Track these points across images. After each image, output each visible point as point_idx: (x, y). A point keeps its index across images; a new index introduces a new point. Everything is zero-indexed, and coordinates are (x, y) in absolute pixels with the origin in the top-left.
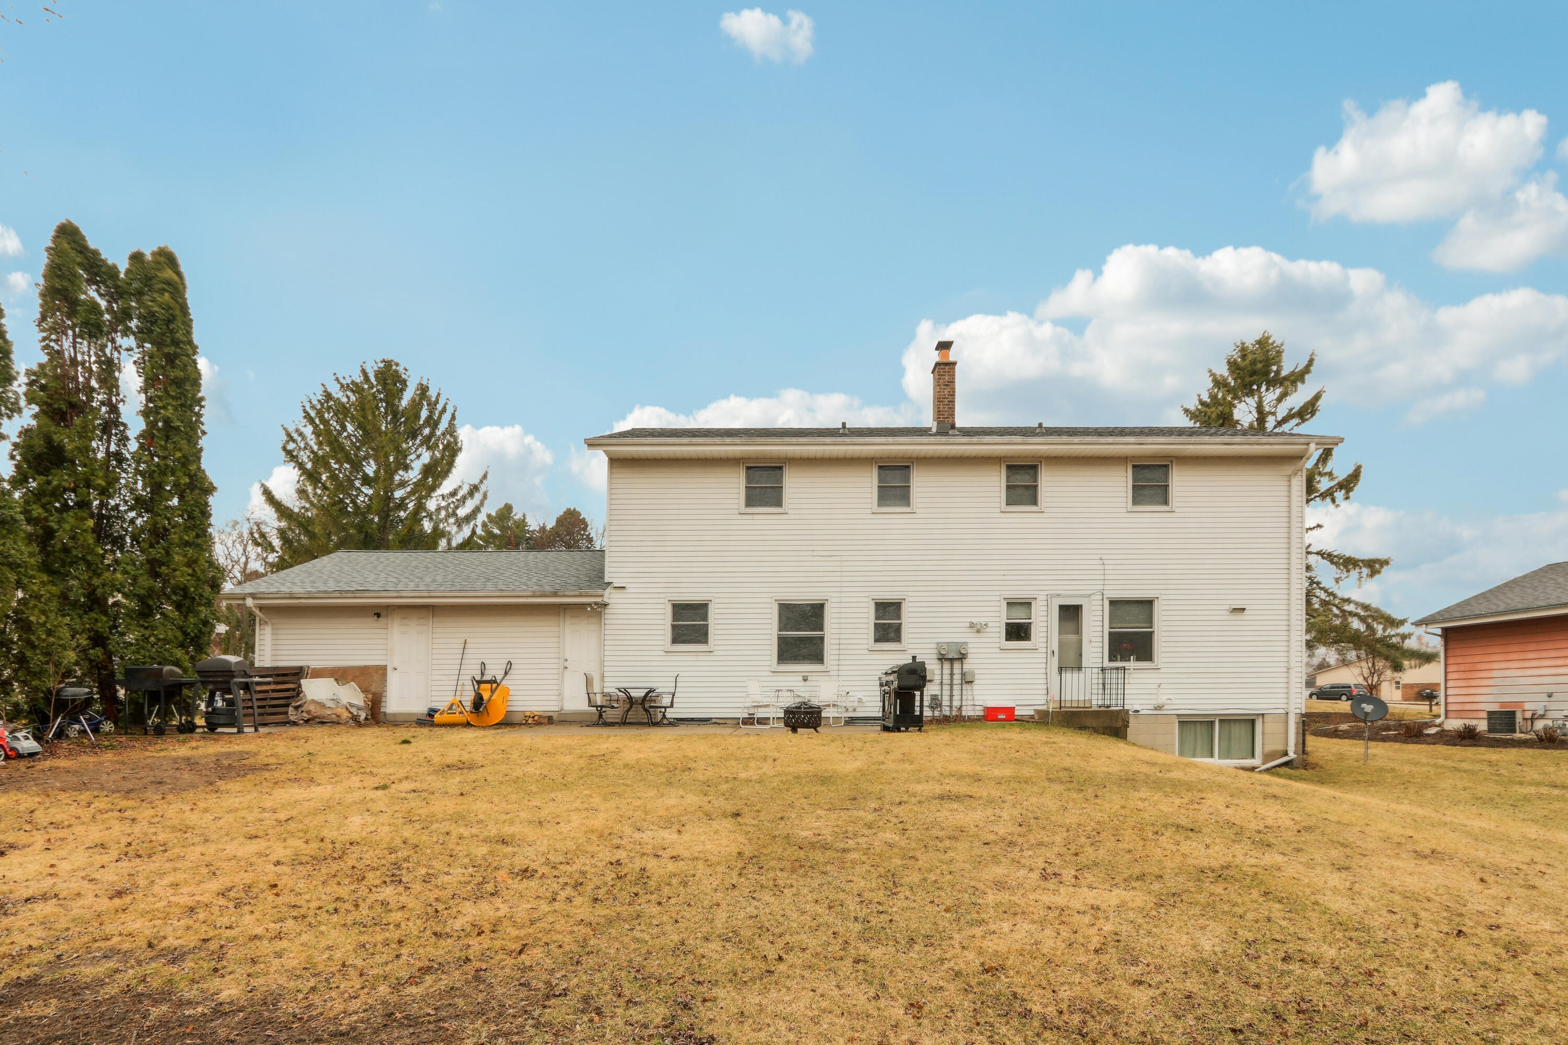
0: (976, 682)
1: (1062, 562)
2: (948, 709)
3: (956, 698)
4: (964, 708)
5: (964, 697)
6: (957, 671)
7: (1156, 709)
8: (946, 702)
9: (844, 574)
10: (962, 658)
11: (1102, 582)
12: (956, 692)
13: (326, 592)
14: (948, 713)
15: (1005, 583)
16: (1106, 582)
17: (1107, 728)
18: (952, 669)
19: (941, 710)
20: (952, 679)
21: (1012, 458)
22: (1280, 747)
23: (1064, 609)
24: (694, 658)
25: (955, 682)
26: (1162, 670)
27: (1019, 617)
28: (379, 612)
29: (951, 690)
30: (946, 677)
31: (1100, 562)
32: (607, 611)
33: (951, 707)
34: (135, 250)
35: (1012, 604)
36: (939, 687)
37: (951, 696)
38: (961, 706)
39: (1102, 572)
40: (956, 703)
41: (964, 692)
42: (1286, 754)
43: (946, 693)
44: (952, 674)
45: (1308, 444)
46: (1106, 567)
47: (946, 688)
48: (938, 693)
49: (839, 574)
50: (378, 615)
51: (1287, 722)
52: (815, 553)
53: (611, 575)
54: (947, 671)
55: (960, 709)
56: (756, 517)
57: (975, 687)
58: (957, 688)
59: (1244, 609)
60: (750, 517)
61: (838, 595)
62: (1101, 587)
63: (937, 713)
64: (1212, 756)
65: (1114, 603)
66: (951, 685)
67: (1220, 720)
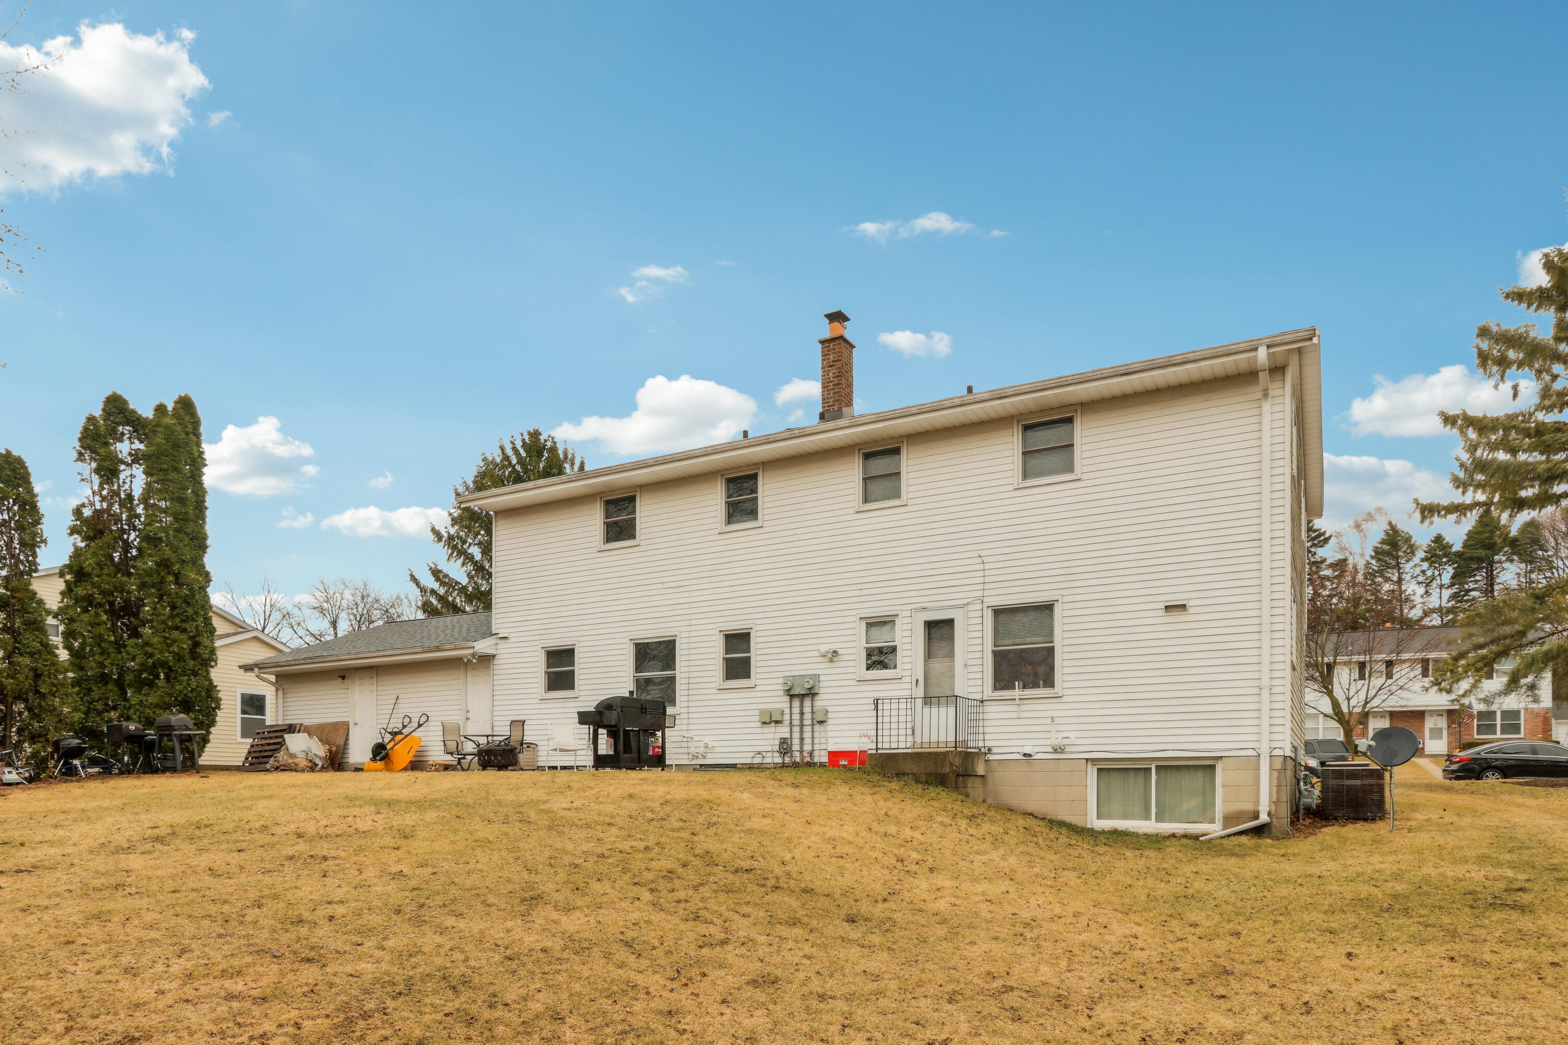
0: (830, 722)
1: (931, 566)
2: (798, 754)
3: (808, 741)
4: (816, 753)
5: (816, 741)
6: (807, 710)
7: (1056, 751)
8: (796, 747)
9: (693, 605)
10: (811, 694)
11: (981, 587)
12: (807, 735)
13: (311, 658)
14: (798, 760)
15: (864, 599)
16: (987, 586)
17: (930, 774)
18: (802, 707)
19: (792, 756)
20: (802, 720)
21: (865, 443)
22: (1248, 807)
23: (931, 626)
24: (561, 705)
25: (805, 722)
26: (1065, 699)
27: (880, 639)
28: (343, 674)
29: (802, 732)
30: (796, 717)
31: (979, 560)
32: (496, 662)
33: (801, 752)
34: (157, 403)
35: (874, 624)
36: (788, 729)
37: (802, 739)
38: (813, 750)
39: (981, 573)
40: (807, 748)
41: (816, 735)
42: (1256, 816)
43: (796, 735)
44: (802, 714)
45: (1256, 349)
46: (987, 566)
47: (796, 729)
48: (788, 736)
49: (687, 606)
50: (343, 678)
51: (1258, 769)
52: (666, 585)
53: (497, 626)
54: (796, 710)
55: (811, 754)
56: (613, 553)
57: (829, 728)
58: (807, 729)
59: (1183, 607)
60: (607, 554)
61: (687, 629)
62: (980, 594)
63: (787, 760)
64: (1147, 817)
65: (998, 612)
66: (802, 726)
67: (1158, 767)
